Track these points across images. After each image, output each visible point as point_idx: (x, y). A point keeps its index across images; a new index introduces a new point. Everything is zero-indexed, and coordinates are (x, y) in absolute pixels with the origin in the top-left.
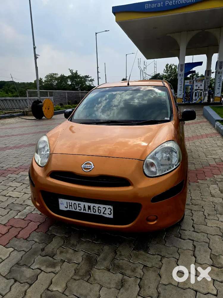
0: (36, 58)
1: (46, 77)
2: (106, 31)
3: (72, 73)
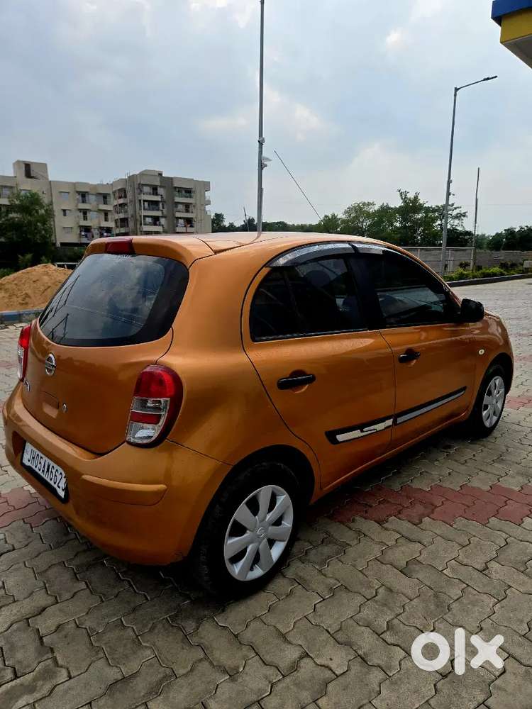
0: (261, 166)
1: (346, 212)
2: (488, 79)
3: (405, 200)
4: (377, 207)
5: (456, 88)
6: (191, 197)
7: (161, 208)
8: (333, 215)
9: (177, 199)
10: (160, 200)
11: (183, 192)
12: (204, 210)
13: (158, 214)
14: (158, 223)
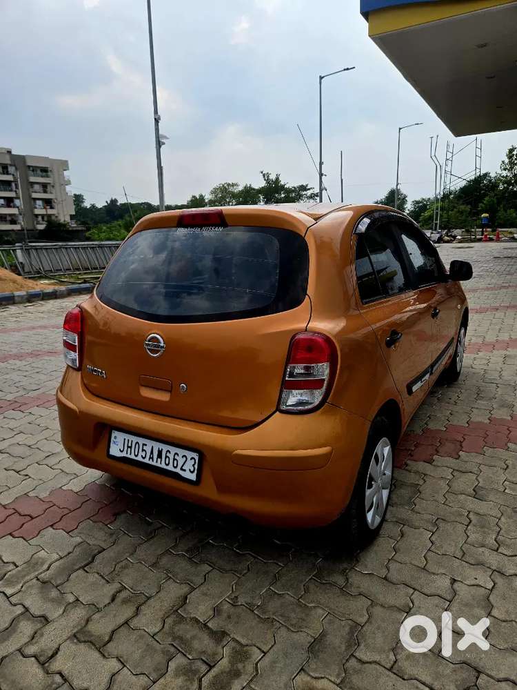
0: (159, 144)
1: (212, 193)
2: (348, 69)
3: (268, 181)
4: (241, 188)
5: (320, 76)
6: (48, 176)
7: (14, 189)
8: (201, 196)
9: (32, 179)
10: (12, 180)
11: (39, 172)
12: (65, 189)
13: (12, 194)
14: (12, 204)
